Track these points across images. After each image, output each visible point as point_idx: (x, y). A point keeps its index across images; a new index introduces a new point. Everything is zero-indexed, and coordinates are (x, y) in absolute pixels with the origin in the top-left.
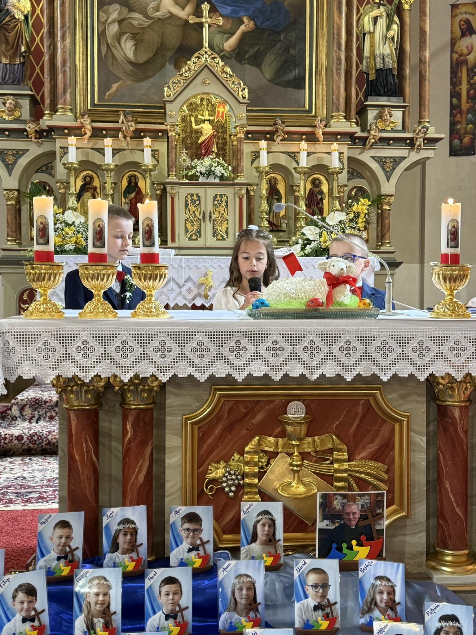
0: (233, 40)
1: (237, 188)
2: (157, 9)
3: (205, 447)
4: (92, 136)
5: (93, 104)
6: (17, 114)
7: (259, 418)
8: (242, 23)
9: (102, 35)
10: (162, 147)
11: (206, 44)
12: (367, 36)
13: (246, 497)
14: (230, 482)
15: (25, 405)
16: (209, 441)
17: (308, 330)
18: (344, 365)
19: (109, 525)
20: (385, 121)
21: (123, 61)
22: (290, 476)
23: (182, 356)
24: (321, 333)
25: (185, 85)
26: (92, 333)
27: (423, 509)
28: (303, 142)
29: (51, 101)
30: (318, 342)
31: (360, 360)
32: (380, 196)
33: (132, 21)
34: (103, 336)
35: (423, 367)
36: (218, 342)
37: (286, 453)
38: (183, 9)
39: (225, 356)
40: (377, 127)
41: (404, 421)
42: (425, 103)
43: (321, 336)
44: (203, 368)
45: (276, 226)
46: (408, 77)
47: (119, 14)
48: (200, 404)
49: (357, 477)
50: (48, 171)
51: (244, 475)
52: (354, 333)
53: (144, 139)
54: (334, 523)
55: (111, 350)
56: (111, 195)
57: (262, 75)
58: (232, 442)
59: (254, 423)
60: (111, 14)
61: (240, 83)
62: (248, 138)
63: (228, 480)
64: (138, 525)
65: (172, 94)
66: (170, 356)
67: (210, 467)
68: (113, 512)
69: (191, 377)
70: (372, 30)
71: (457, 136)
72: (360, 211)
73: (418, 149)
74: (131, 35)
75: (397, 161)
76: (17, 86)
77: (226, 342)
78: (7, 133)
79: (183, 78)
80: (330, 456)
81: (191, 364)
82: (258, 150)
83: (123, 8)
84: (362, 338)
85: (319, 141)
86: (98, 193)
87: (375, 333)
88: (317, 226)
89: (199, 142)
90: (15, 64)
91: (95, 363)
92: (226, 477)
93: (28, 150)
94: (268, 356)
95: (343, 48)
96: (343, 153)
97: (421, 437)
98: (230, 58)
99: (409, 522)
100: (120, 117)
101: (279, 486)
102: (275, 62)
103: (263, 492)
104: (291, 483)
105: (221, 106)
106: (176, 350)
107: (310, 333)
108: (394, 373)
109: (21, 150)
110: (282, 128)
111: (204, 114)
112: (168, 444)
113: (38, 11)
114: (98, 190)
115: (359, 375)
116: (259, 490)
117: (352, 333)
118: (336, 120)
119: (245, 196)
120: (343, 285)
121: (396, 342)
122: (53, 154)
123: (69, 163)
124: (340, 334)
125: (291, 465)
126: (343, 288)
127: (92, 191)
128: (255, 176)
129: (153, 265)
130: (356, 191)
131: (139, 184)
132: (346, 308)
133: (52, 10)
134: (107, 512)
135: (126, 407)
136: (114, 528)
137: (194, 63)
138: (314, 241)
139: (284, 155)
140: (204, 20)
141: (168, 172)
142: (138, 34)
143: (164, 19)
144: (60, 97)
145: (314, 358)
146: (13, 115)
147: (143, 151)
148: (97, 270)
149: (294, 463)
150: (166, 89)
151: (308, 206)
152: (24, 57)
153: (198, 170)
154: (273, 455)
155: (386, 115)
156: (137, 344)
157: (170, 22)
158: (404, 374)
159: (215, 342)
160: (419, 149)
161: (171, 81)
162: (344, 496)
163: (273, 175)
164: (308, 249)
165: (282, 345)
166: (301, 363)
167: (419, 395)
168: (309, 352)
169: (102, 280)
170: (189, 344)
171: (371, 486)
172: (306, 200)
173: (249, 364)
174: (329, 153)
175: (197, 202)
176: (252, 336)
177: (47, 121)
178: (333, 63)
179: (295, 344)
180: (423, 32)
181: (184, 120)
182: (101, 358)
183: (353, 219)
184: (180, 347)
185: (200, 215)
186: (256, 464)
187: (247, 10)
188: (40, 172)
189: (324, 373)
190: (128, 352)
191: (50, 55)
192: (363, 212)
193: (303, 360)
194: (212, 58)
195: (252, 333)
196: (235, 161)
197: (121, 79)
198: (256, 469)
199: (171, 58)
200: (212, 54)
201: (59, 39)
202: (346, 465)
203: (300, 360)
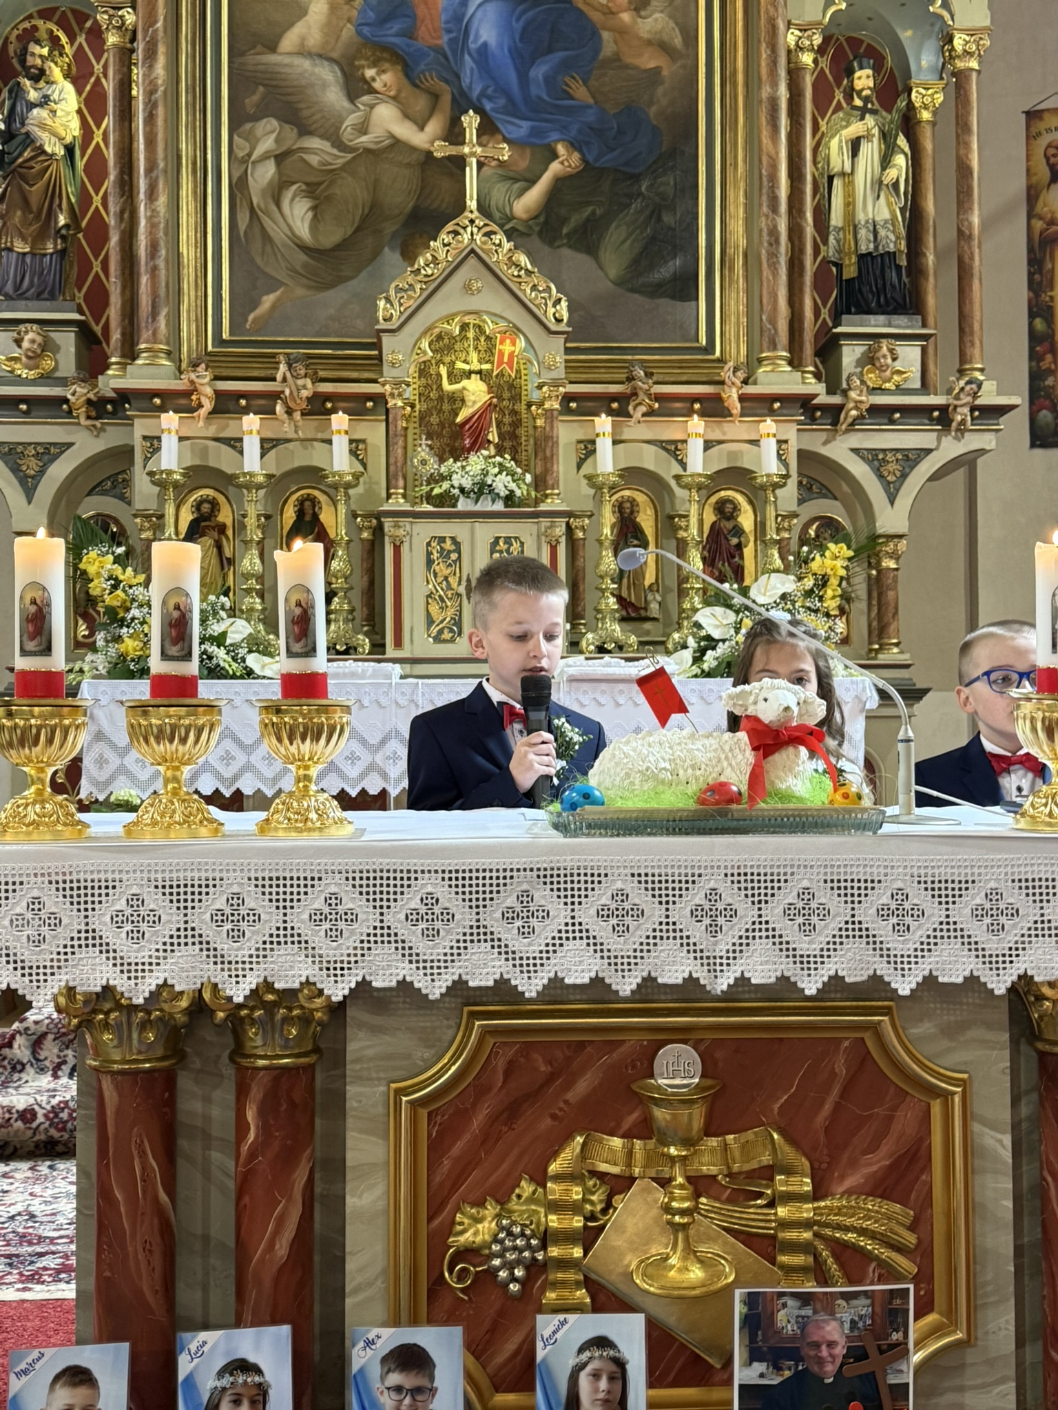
0: (534, 196)
1: (545, 522)
2: (363, 129)
3: (447, 1163)
4: (214, 412)
5: (219, 341)
6: (48, 364)
7: (582, 1087)
8: (555, 156)
9: (239, 186)
10: (374, 433)
11: (472, 204)
12: (837, 183)
13: (551, 1295)
14: (511, 1256)
15: (44, 1035)
16: (458, 1148)
17: (703, 865)
18: (798, 953)
19: (196, 1376)
20: (882, 369)
21: (284, 245)
22: (664, 1240)
23: (383, 934)
24: (736, 871)
25: (425, 294)
26: (153, 876)
27: (1007, 1322)
28: (695, 416)
29: (123, 334)
30: (731, 895)
31: (837, 940)
32: (874, 538)
33: (306, 156)
34: (182, 883)
35: (1001, 959)
36: (474, 896)
37: (653, 1179)
38: (422, 128)
39: (492, 933)
40: (863, 382)
41: (954, 1093)
42: (971, 327)
43: (736, 878)
44: (436, 964)
45: (636, 609)
46: (931, 272)
47: (277, 141)
48: (433, 1051)
49: (837, 1241)
50: (117, 490)
51: (546, 1238)
52: (822, 870)
53: (333, 416)
54: (778, 1368)
55: (201, 919)
56: (258, 543)
57: (600, 272)
58: (516, 1151)
59: (572, 1101)
60: (258, 140)
61: (549, 288)
62: (569, 411)
63: (505, 1250)
64: (269, 1376)
65: (396, 314)
66: (352, 932)
67: (459, 1217)
68: (205, 1343)
69: (404, 985)
70: (848, 168)
71: (1047, 402)
72: (829, 572)
73: (958, 430)
74: (304, 187)
75: (911, 458)
76: (48, 303)
77: (494, 895)
78: (24, 407)
79: (419, 278)
80: (767, 1187)
81: (407, 952)
82: (592, 437)
83: (287, 126)
84: (843, 884)
85: (731, 415)
86: (228, 539)
87: (874, 870)
88: (729, 606)
89: (459, 420)
90: (45, 255)
91: (161, 954)
92: (502, 1242)
93: (70, 445)
94: (602, 930)
95: (783, 207)
96: (786, 442)
97: (999, 1136)
98: (528, 235)
99: (971, 1356)
100: (278, 369)
101: (638, 1267)
102: (629, 242)
103: (594, 1282)
104: (667, 1258)
105: (508, 341)
106: (368, 918)
107: (709, 871)
108: (926, 973)
109: (55, 444)
110: (646, 387)
111: (469, 359)
112: (352, 1158)
113: (98, 138)
114: (230, 533)
115: (836, 980)
116: (585, 1276)
117: (815, 870)
118: (769, 368)
119: (563, 540)
120: (791, 749)
121: (930, 893)
122: (126, 453)
123: (162, 472)
124: (785, 874)
125: (667, 1209)
126: (792, 757)
127: (216, 535)
128: (588, 496)
129: (312, 701)
130: (818, 528)
131: (322, 517)
132: (800, 806)
133: (126, 132)
134: (190, 1342)
135: (245, 1062)
136: (208, 1383)
137: (445, 245)
138: (724, 641)
139: (653, 448)
140: (466, 150)
141: (388, 489)
142: (320, 184)
143: (379, 150)
144: (143, 324)
145: (720, 936)
146: (37, 367)
147: (329, 442)
148: (170, 717)
149: (675, 1204)
150: (382, 304)
151: (709, 562)
152: (64, 238)
153: (456, 484)
154: (620, 1184)
155: (884, 356)
156: (267, 903)
157: (391, 156)
158: (954, 975)
159: (467, 897)
160: (962, 430)
161: (393, 286)
162: (805, 1299)
163: (627, 493)
164: (710, 659)
165: (637, 901)
166: (686, 948)
167: (989, 1026)
168: (707, 921)
169: (183, 741)
170: (399, 903)
171: (873, 1265)
172: (704, 548)
173: (555, 952)
174: (755, 442)
175: (454, 556)
176: (562, 879)
177: (113, 380)
178: (761, 242)
179: (671, 899)
180: (964, 171)
181: (423, 371)
182: (175, 941)
183: (812, 591)
184: (378, 910)
185: (459, 584)
186: (575, 1208)
187: (564, 128)
188: (97, 494)
189: (747, 975)
190: (244, 925)
191: (123, 233)
192: (835, 575)
193: (691, 941)
194: (486, 234)
195: (562, 872)
196: (539, 463)
197: (282, 284)
198: (578, 1222)
199: (394, 235)
200: (486, 225)
201: (142, 196)
202: (808, 1210)
203: (685, 941)
